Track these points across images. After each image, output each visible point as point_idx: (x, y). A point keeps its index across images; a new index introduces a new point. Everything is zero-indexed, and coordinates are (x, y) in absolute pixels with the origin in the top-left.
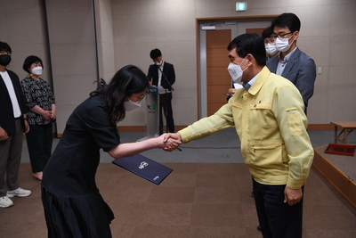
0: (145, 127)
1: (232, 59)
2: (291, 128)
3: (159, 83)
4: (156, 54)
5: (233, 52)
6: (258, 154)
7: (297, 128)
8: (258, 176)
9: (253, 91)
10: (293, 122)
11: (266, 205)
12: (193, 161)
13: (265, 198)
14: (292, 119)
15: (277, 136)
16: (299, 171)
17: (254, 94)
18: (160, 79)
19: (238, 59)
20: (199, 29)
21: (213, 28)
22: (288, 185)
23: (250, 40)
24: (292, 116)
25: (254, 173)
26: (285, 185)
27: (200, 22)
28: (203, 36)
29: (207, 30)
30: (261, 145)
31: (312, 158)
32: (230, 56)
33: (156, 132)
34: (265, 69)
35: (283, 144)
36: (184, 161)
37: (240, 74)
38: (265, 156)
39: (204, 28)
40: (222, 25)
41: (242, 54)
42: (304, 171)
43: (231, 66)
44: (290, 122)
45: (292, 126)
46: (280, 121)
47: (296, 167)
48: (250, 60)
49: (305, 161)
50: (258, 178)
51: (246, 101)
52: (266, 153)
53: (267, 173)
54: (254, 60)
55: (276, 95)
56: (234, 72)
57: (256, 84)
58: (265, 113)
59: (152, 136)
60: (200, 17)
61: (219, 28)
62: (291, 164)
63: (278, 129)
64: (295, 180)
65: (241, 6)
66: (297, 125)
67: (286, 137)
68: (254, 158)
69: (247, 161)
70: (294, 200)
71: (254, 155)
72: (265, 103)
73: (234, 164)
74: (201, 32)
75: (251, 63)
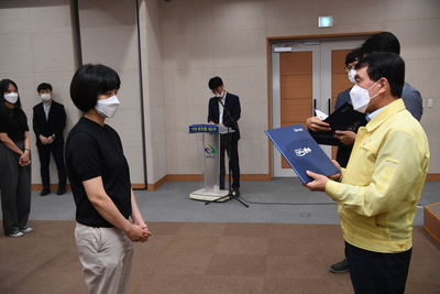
0: (202, 176)
3: (221, 121)
4: (215, 84)
12: (263, 221)
18: (221, 116)
20: (270, 52)
21: (289, 49)
27: (273, 42)
28: (276, 60)
29: (281, 53)
33: (215, 183)
36: (252, 221)
39: (277, 49)
40: (301, 45)
57: (377, 119)
59: (211, 185)
60: (272, 35)
61: (296, 50)
65: (325, 22)
73: (318, 226)
74: (273, 55)
75: (383, 90)
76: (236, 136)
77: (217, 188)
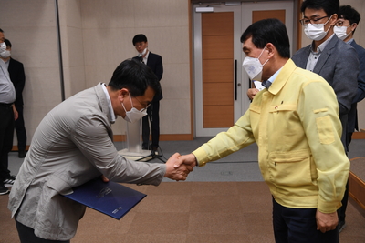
0: (124, 136)
1: (247, 51)
2: (321, 135)
5: (249, 43)
6: (280, 168)
7: (328, 135)
8: (280, 196)
9: (273, 90)
10: (323, 127)
11: (290, 234)
13: (289, 226)
14: (322, 123)
15: (303, 145)
16: (331, 190)
17: (275, 92)
19: (255, 50)
20: (192, 12)
21: (211, 9)
22: (319, 208)
23: (269, 28)
24: (322, 119)
25: (275, 193)
26: (316, 209)
27: (194, 2)
28: (198, 20)
29: (203, 13)
30: (284, 157)
31: (346, 173)
32: (245, 49)
33: (138, 143)
34: (290, 63)
35: (311, 156)
37: (259, 69)
38: (289, 171)
39: (199, 9)
40: (222, 5)
41: (259, 44)
42: (338, 189)
43: (247, 61)
44: (319, 127)
45: (322, 131)
46: (306, 126)
47: (328, 186)
48: (270, 51)
49: (338, 177)
50: (280, 200)
51: (265, 103)
52: (289, 167)
53: (291, 194)
54: (275, 50)
55: (302, 93)
56: (252, 68)
57: (278, 81)
58: (288, 115)
59: (133, 146)
61: (218, 10)
62: (321, 181)
63: (305, 137)
64: (328, 202)
66: (328, 130)
67: (314, 147)
68: (275, 174)
69: (267, 177)
70: (327, 227)
71: (275, 170)
72: (289, 104)
73: (238, 184)
74: (195, 14)
75: (271, 55)
76: (158, 95)
77: (139, 148)
